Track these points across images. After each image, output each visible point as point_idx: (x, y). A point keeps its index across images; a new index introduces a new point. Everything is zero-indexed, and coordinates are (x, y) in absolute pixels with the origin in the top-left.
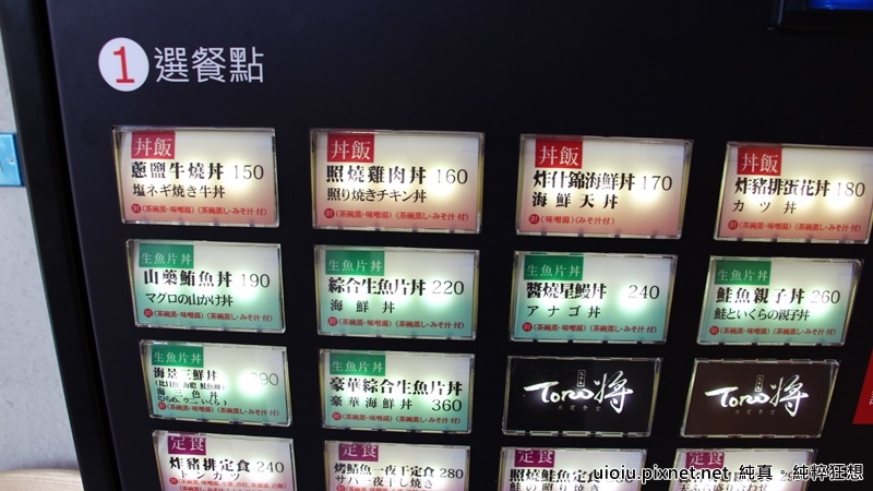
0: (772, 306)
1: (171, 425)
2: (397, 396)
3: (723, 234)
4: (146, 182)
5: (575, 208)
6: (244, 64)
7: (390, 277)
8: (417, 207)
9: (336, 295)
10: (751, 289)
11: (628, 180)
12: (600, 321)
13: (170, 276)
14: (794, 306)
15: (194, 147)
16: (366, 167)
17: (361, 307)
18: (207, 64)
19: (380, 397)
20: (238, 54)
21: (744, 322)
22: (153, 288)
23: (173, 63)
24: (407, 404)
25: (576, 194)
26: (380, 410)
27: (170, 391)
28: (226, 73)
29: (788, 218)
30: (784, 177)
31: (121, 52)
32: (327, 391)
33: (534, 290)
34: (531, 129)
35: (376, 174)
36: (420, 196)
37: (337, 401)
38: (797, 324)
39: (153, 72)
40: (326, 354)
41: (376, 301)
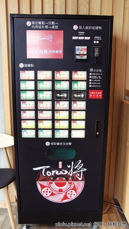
0: (78, 86)
1: (23, 100)
2: (45, 96)
3: (73, 79)
4: (22, 76)
5: (60, 77)
6: (32, 66)
7: (44, 84)
8: (46, 77)
9: (39, 86)
10: (76, 85)
11: (64, 75)
12: (63, 88)
13: (24, 85)
14: (80, 86)
15: (27, 72)
16: (42, 74)
17: (42, 87)
18: (29, 66)
19: (43, 96)
20: (31, 65)
21: (76, 88)
22: (22, 86)
23: (26, 65)
24: (46, 97)
25: (60, 76)
26: (43, 97)
27: (23, 96)
28: (30, 66)
29: (79, 78)
30: (78, 74)
31: (21, 64)
32: (38, 96)
33: (57, 85)
34: (56, 71)
35: (43, 75)
36: (47, 76)
37: (39, 97)
38: (81, 88)
39: (24, 66)
40: (38, 92)
41: (43, 86)
